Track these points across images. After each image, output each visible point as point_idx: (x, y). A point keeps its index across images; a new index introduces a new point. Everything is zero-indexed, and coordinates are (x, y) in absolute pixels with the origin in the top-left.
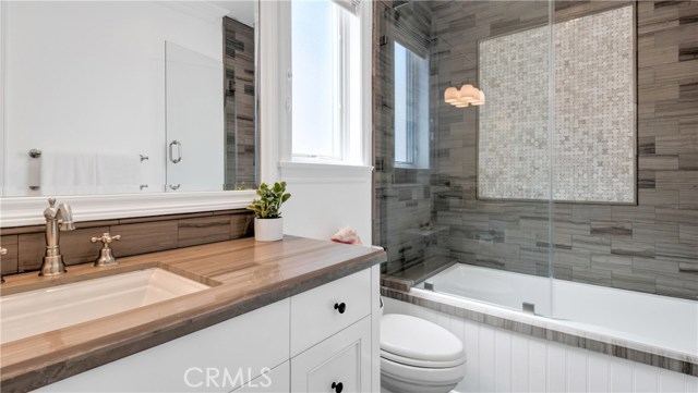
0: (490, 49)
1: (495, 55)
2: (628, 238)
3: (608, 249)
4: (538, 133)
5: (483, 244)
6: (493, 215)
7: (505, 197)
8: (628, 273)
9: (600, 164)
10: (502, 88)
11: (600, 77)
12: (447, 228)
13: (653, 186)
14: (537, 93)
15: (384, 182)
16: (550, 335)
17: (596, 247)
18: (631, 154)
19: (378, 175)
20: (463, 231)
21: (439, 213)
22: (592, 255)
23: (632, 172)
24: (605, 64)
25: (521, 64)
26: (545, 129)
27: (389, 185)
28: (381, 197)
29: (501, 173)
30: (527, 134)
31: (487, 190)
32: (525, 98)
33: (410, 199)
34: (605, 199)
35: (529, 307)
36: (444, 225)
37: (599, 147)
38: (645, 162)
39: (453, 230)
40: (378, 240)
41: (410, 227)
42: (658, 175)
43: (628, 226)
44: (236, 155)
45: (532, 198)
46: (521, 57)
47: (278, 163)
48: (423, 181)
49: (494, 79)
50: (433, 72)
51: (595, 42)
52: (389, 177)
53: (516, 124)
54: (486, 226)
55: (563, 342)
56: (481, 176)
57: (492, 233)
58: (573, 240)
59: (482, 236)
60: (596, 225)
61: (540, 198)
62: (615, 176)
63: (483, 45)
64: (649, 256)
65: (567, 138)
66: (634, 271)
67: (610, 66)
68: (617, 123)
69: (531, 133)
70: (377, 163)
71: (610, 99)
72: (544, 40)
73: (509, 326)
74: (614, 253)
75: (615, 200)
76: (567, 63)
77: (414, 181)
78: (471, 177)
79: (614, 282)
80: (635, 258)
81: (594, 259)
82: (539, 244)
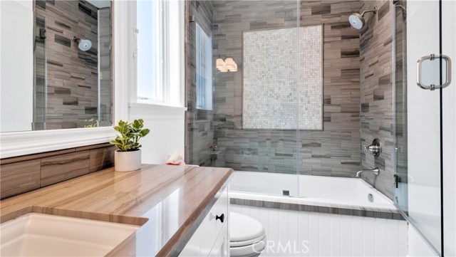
0: (250, 38)
1: (253, 42)
2: (319, 148)
3: (310, 155)
4: (276, 90)
5: (245, 158)
6: (251, 139)
7: (258, 128)
8: (319, 167)
9: (307, 109)
10: (256, 62)
11: (307, 61)
12: (224, 148)
13: (330, 121)
14: (275, 67)
15: (191, 119)
16: (300, 208)
17: (305, 154)
18: (321, 104)
19: (188, 114)
20: (233, 149)
21: (219, 139)
22: (303, 158)
23: (321, 113)
24: (309, 55)
25: (267, 49)
26: (280, 88)
27: (194, 121)
28: (190, 129)
29: (256, 113)
30: (271, 90)
31: (248, 124)
32: (269, 70)
33: (204, 130)
34: (308, 128)
35: (286, 193)
36: (223, 146)
37: (306, 99)
38: (328, 108)
39: (228, 149)
40: (188, 160)
41: (203, 150)
42: (332, 115)
43: (319, 142)
44: (46, 95)
45: (273, 128)
46: (267, 45)
47: (129, 103)
48: (210, 117)
49: (252, 56)
50: (215, 47)
51: (304, 42)
52: (194, 115)
53: (265, 84)
54: (248, 146)
55: (307, 211)
56: (244, 115)
57: (249, 150)
58: (293, 151)
59: (245, 152)
60: (305, 142)
61: (277, 128)
62: (313, 115)
63: (246, 35)
64: (328, 157)
65: (291, 94)
66: (322, 165)
67: (311, 56)
68: (314, 87)
69: (272, 90)
70: (188, 106)
71: (311, 74)
72: (279, 37)
73: (277, 206)
74: (313, 156)
75: (313, 128)
76: (291, 52)
77: (205, 118)
78: (239, 116)
79: (313, 172)
80: (323, 159)
81: (304, 161)
82: (276, 154)
